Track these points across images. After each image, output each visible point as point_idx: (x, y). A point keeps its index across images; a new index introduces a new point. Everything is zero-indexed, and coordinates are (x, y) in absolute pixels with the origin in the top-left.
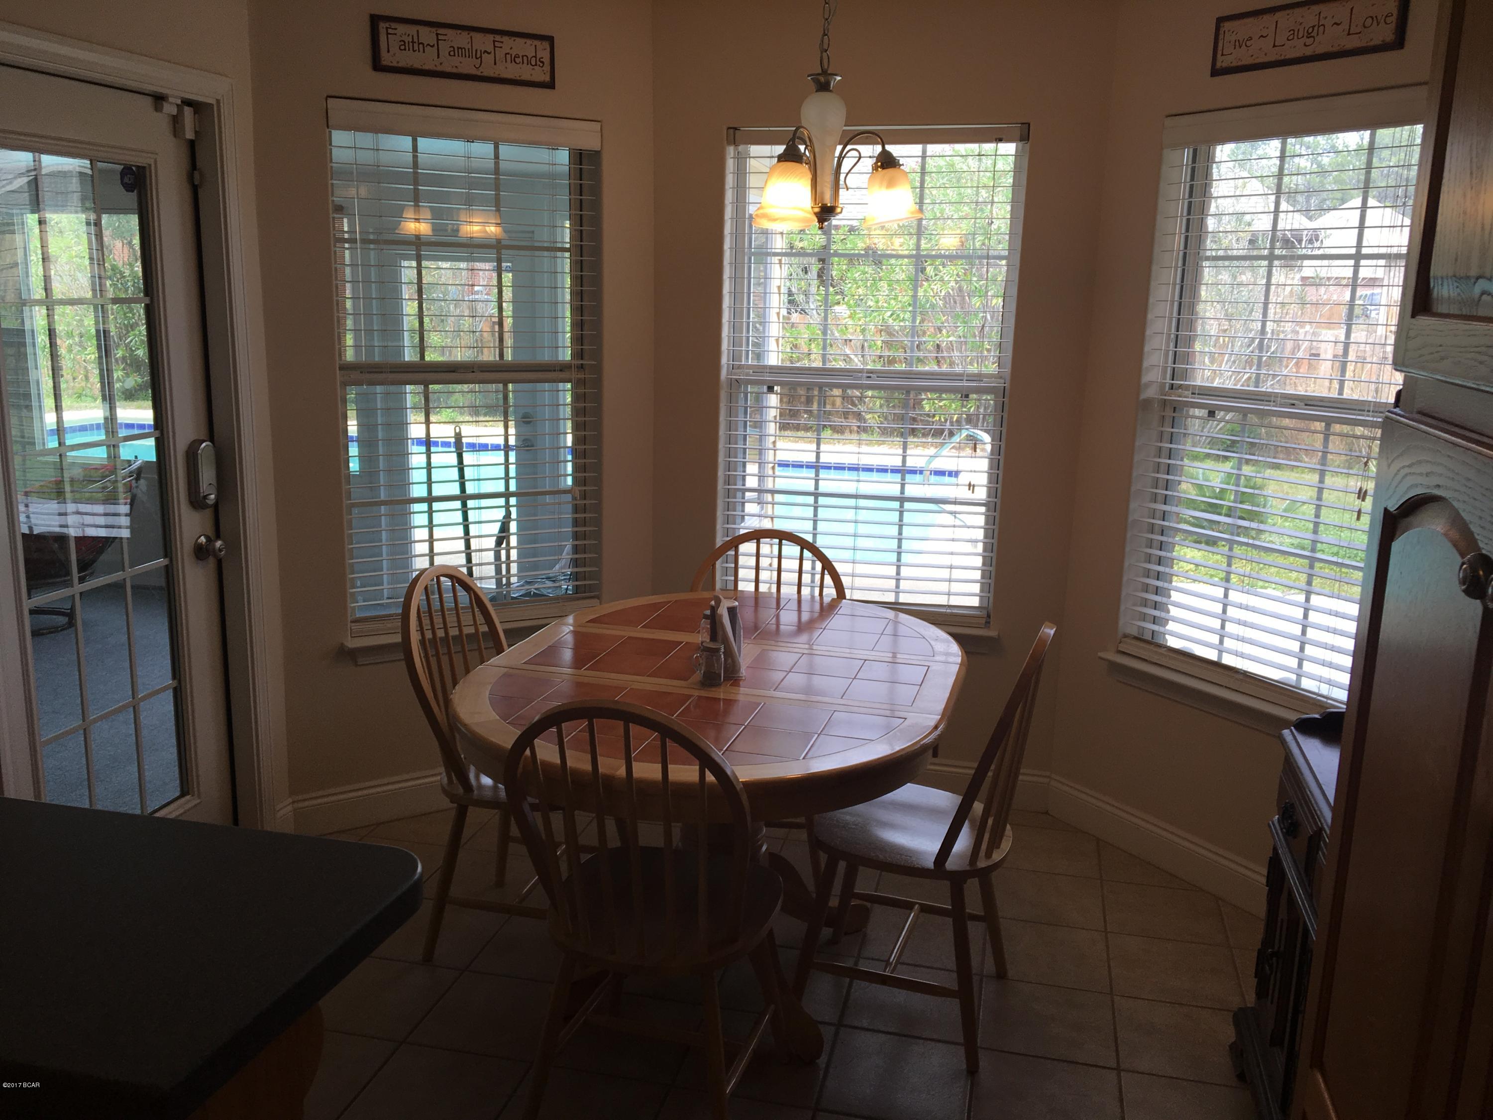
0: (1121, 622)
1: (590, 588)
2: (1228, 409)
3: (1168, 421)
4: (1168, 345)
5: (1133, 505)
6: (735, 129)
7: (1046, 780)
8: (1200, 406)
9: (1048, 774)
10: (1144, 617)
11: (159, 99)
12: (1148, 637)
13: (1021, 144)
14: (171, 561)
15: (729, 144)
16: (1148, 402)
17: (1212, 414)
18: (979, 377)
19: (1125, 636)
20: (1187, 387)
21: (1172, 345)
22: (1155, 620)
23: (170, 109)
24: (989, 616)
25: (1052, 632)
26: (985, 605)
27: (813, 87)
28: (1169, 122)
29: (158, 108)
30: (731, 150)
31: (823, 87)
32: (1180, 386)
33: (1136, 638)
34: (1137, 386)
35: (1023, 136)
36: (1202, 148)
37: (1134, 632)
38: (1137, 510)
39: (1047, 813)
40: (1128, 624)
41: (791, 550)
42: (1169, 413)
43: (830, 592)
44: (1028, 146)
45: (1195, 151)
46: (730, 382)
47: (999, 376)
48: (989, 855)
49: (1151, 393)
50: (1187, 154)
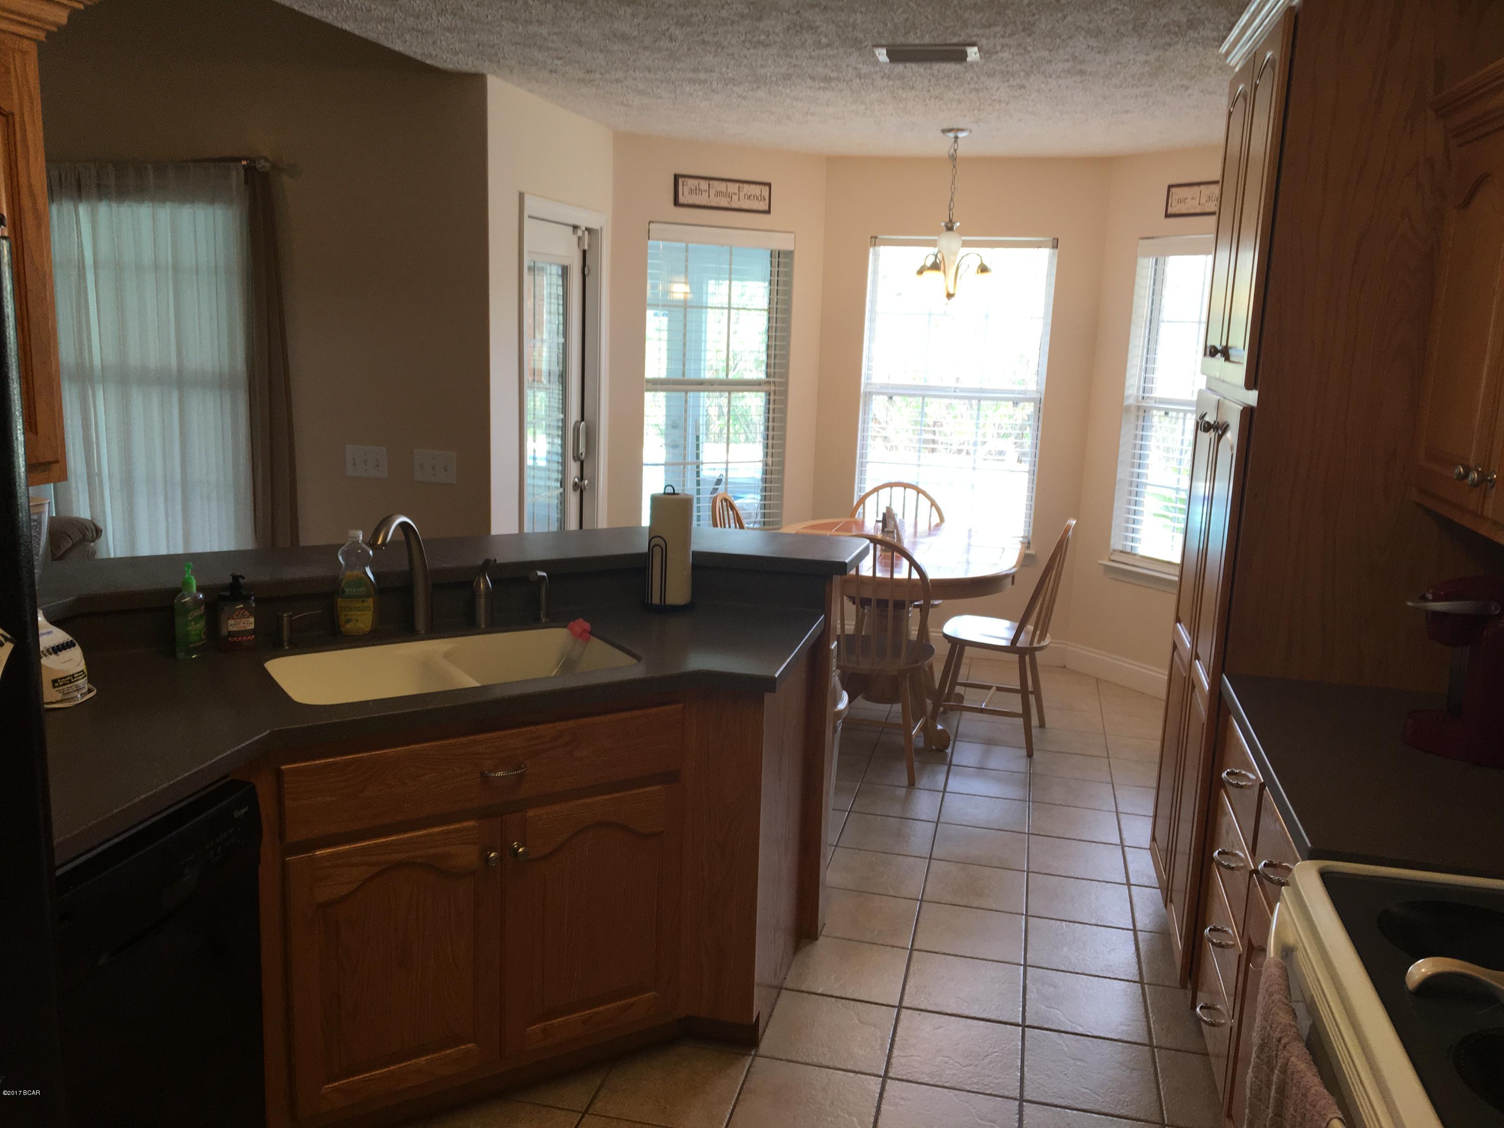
0: (1112, 542)
1: (773, 523)
2: (1178, 411)
3: (1141, 419)
4: (1140, 372)
5: (1119, 469)
6: (876, 238)
7: (1065, 646)
8: (1159, 409)
9: (1066, 642)
10: (1126, 538)
11: (575, 227)
12: (1129, 550)
13: (1052, 251)
14: (564, 490)
15: (871, 245)
16: (1128, 408)
17: (1166, 414)
18: (1025, 392)
19: (1114, 551)
20: (1152, 398)
21: (1143, 373)
22: (1133, 540)
23: (580, 233)
24: (1029, 543)
25: (1074, 522)
26: (1027, 535)
27: (945, 228)
28: (1141, 242)
29: (574, 232)
30: (871, 250)
31: (950, 229)
32: (1148, 398)
33: (1122, 552)
34: (1122, 396)
35: (1055, 245)
36: (1161, 260)
37: (1120, 548)
38: (1122, 473)
39: (1065, 667)
40: (1116, 543)
41: (912, 493)
42: (1141, 413)
43: (936, 519)
44: (1056, 251)
45: (1157, 260)
46: (865, 393)
47: (1037, 391)
48: (1039, 642)
49: (1130, 401)
50: (1152, 261)
